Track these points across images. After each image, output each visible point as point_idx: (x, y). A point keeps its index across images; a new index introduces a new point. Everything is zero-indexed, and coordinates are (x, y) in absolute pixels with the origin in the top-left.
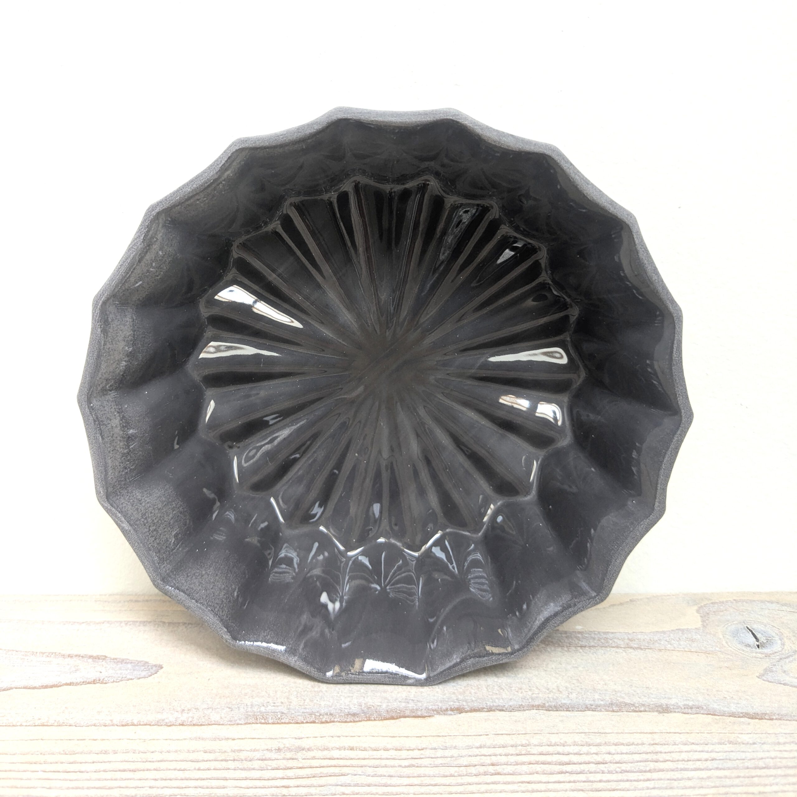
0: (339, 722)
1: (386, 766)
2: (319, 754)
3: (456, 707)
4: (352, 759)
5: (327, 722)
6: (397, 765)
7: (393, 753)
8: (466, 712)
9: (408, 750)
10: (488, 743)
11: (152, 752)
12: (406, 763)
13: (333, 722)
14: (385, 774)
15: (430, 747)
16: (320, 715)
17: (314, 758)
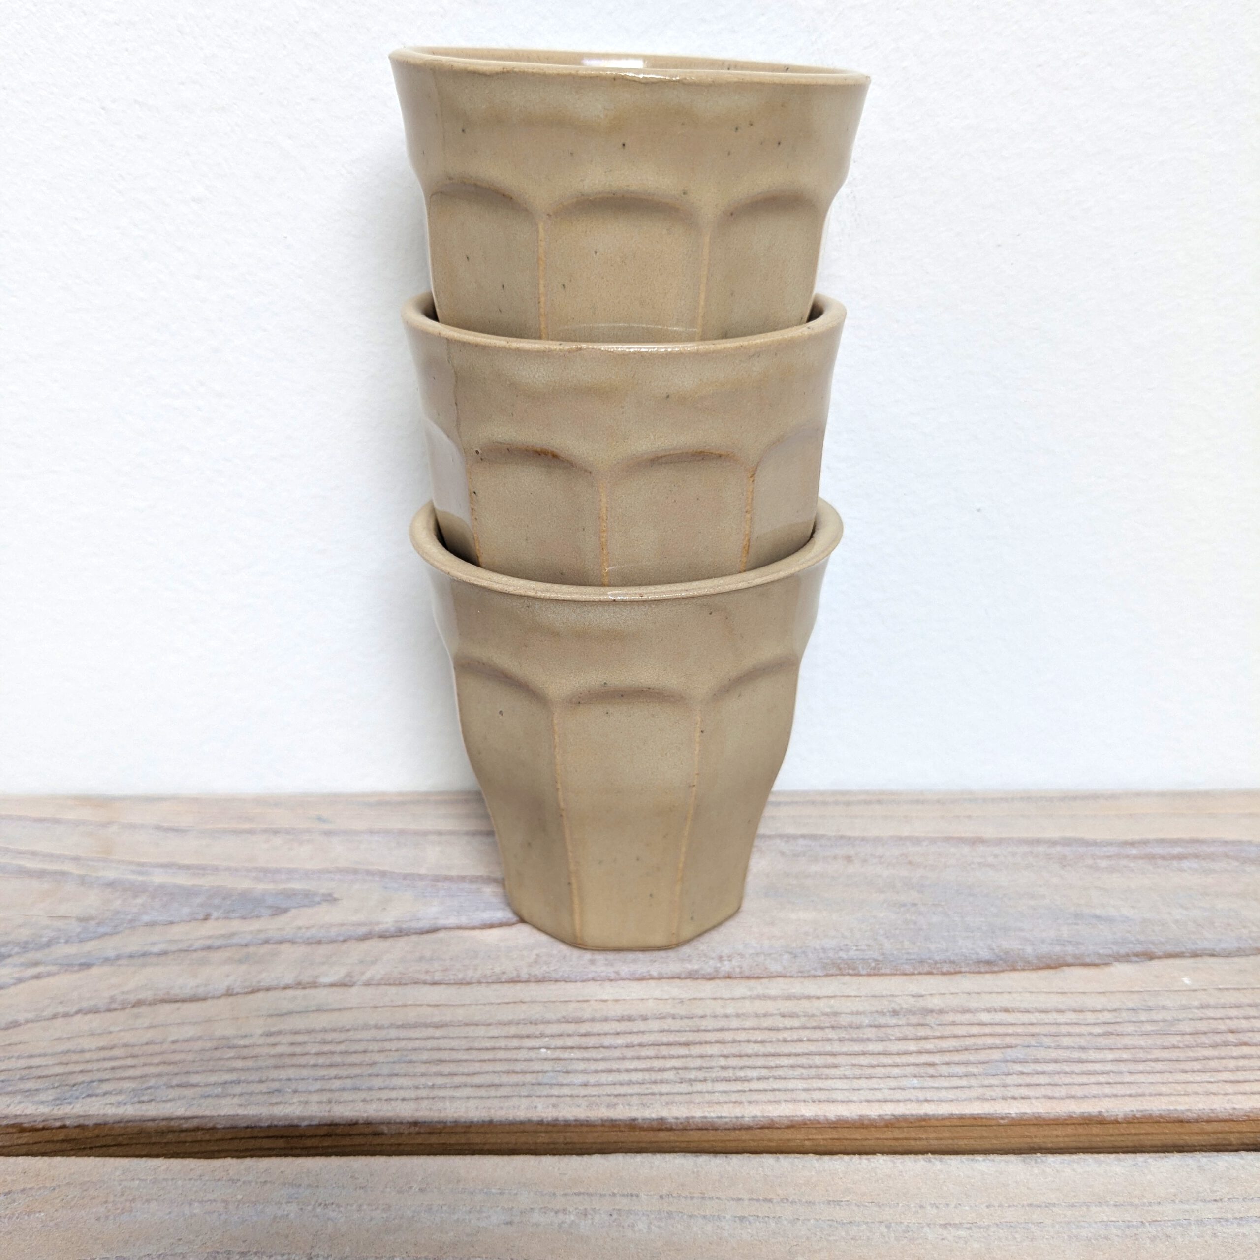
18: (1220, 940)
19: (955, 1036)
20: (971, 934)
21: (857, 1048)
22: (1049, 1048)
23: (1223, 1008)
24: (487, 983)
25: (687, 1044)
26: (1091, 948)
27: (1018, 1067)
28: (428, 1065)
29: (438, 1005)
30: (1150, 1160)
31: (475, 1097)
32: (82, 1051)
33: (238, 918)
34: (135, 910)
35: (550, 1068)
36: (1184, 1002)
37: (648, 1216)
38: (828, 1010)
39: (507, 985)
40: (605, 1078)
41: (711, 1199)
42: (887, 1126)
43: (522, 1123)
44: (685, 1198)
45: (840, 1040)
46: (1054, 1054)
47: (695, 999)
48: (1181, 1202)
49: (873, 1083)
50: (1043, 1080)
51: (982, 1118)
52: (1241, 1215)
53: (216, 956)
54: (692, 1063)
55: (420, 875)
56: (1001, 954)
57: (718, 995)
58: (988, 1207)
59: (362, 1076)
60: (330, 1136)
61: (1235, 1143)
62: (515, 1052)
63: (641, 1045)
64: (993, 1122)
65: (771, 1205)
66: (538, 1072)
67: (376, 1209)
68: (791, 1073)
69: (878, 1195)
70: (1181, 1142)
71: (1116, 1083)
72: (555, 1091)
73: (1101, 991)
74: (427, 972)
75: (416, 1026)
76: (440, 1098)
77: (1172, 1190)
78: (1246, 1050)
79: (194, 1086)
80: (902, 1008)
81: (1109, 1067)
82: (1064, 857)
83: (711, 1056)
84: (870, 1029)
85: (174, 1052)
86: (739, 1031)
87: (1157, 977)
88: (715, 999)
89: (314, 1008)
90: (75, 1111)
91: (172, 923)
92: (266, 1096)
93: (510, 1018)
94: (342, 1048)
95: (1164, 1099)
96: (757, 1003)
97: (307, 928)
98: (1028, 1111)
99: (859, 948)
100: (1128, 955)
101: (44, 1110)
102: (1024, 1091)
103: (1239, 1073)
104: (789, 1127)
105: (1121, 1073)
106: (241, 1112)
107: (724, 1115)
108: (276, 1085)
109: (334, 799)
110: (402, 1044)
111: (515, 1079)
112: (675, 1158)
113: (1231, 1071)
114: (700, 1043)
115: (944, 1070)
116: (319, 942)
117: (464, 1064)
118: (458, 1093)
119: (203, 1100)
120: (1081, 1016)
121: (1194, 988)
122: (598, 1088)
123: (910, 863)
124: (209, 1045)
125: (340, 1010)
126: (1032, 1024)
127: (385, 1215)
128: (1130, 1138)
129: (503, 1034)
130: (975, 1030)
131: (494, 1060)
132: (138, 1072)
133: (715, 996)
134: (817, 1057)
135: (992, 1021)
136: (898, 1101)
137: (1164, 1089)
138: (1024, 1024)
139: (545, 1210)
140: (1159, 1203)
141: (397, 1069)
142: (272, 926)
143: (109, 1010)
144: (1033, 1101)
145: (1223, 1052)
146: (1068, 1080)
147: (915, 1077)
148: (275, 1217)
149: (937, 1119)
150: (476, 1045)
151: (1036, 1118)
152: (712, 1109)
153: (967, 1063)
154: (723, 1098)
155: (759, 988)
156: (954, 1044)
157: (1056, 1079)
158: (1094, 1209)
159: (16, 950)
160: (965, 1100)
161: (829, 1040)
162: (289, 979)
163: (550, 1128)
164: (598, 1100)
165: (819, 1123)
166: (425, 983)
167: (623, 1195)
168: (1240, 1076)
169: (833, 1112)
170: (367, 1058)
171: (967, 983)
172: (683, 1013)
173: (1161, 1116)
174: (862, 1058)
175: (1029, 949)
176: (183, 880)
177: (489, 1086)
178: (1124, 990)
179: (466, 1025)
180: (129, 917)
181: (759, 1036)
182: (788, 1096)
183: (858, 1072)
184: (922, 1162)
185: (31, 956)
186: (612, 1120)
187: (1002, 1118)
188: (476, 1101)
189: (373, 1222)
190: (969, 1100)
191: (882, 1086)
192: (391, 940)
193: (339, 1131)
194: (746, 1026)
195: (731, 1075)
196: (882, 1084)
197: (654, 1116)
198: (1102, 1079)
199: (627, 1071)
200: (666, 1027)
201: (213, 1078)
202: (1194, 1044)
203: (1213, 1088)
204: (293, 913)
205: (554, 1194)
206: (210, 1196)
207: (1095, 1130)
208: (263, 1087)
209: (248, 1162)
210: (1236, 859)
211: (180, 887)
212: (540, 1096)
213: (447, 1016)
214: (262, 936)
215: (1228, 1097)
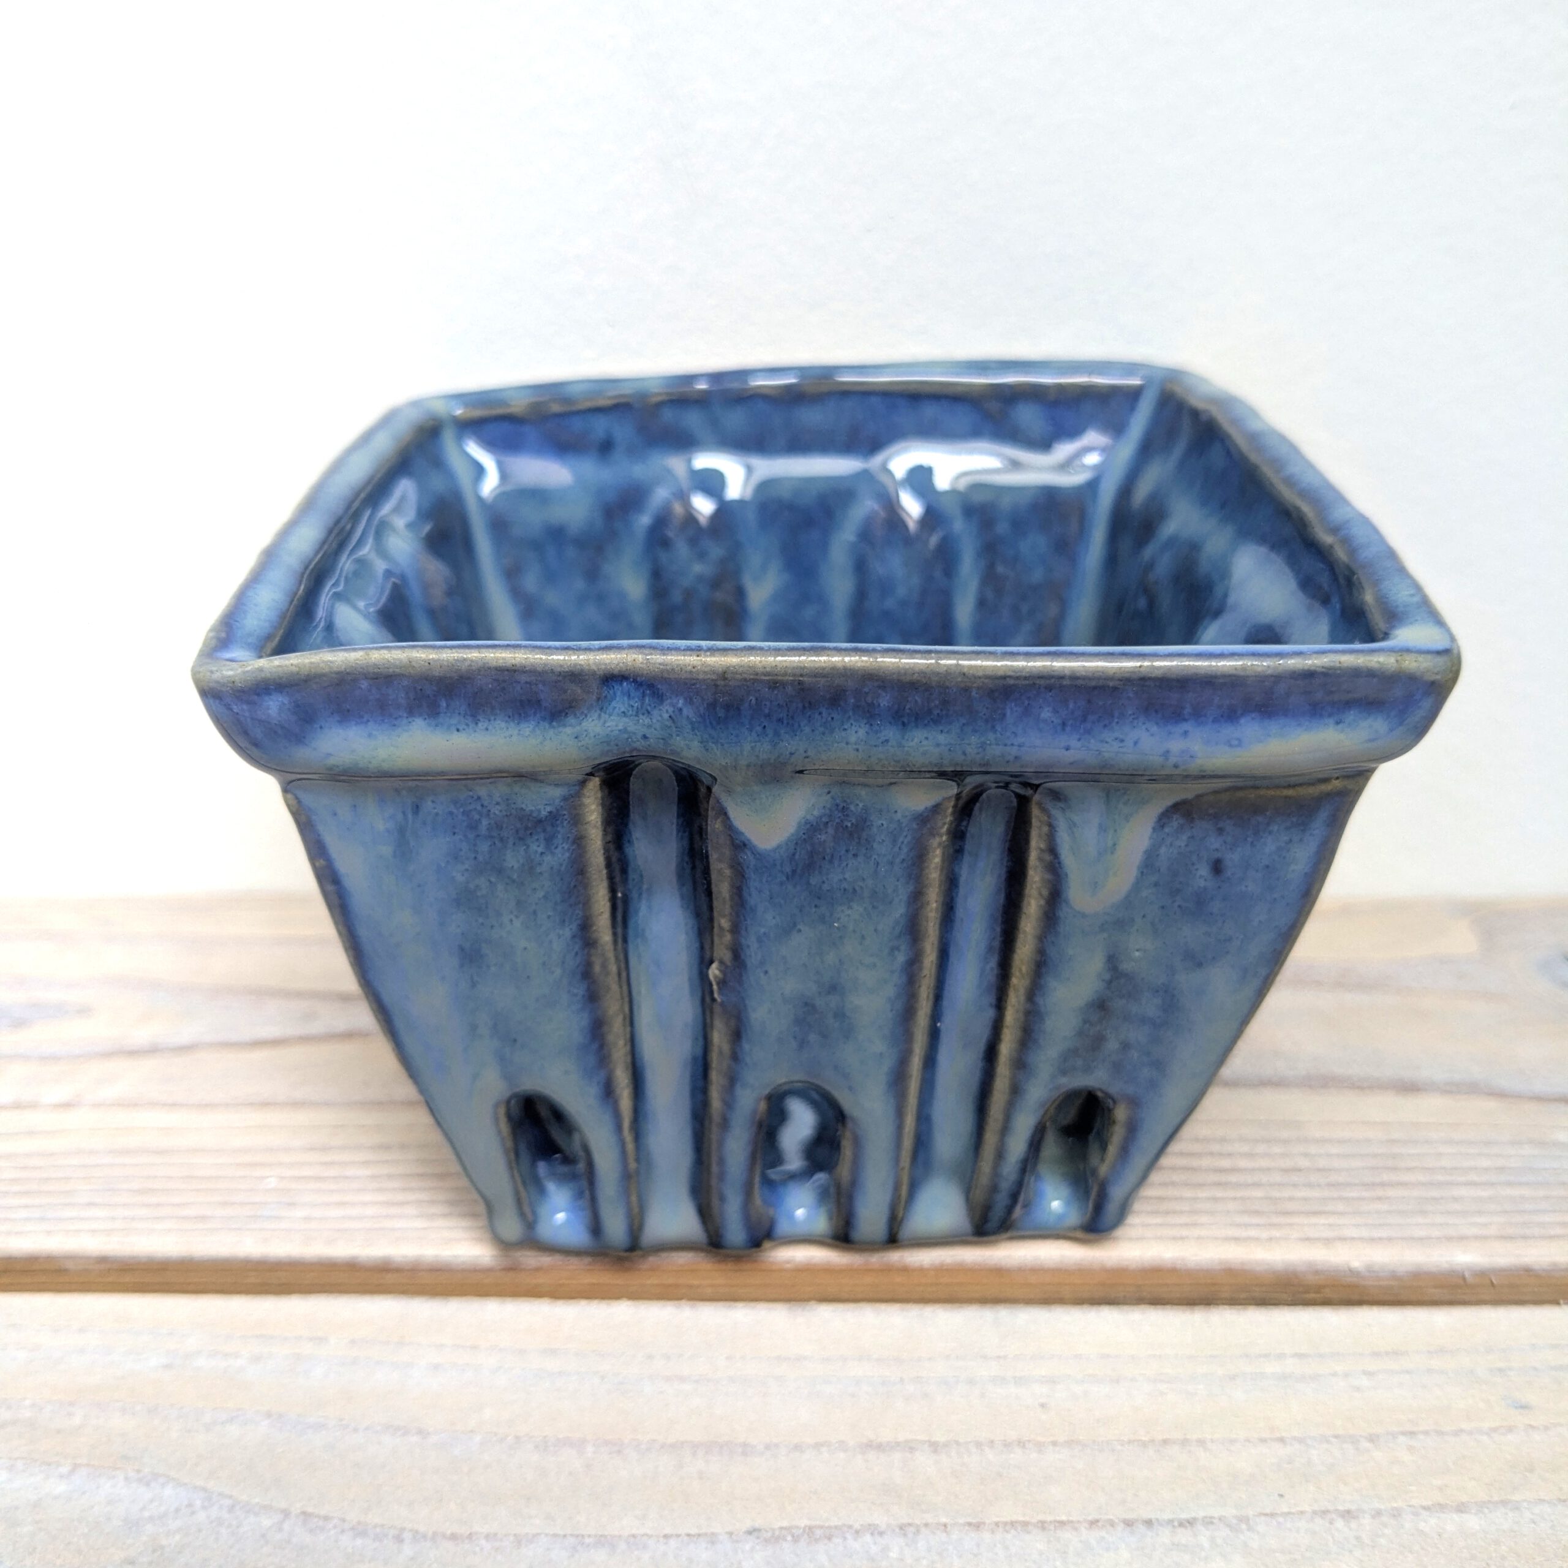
24: (235, 1105)
25: (443, 1175)
28: (135, 1194)
31: (177, 1230)
35: (271, 1200)
37: (330, 1361)
39: (257, 1108)
41: (410, 1344)
48: (957, 1357)
52: (1023, 1375)
58: (727, 1358)
59: (54, 1205)
60: (9, 1272)
62: (241, 1181)
63: (388, 1175)
65: (475, 1352)
66: (258, 1204)
67: (22, 1349)
69: (605, 1343)
72: (272, 1225)
74: (169, 1093)
77: (952, 1345)
89: (23, 1131)
94: (44, 1174)
97: (48, 1043)
111: (230, 1211)
112: (383, 1300)
116: (57, 1059)
122: (322, 1222)
125: (55, 1133)
129: (234, 1162)
139: (213, 1353)
150: (196, 1173)
158: (850, 1364)
163: (260, 1267)
164: (317, 1235)
166: (164, 1105)
170: (67, 1186)
177: (198, 1218)
179: (194, 1151)
186: (330, 1259)
188: (177, 1235)
189: (15, 1363)
192: (138, 1059)
199: (362, 1203)
200: (426, 1156)
205: (231, 1336)
212: (251, 1230)
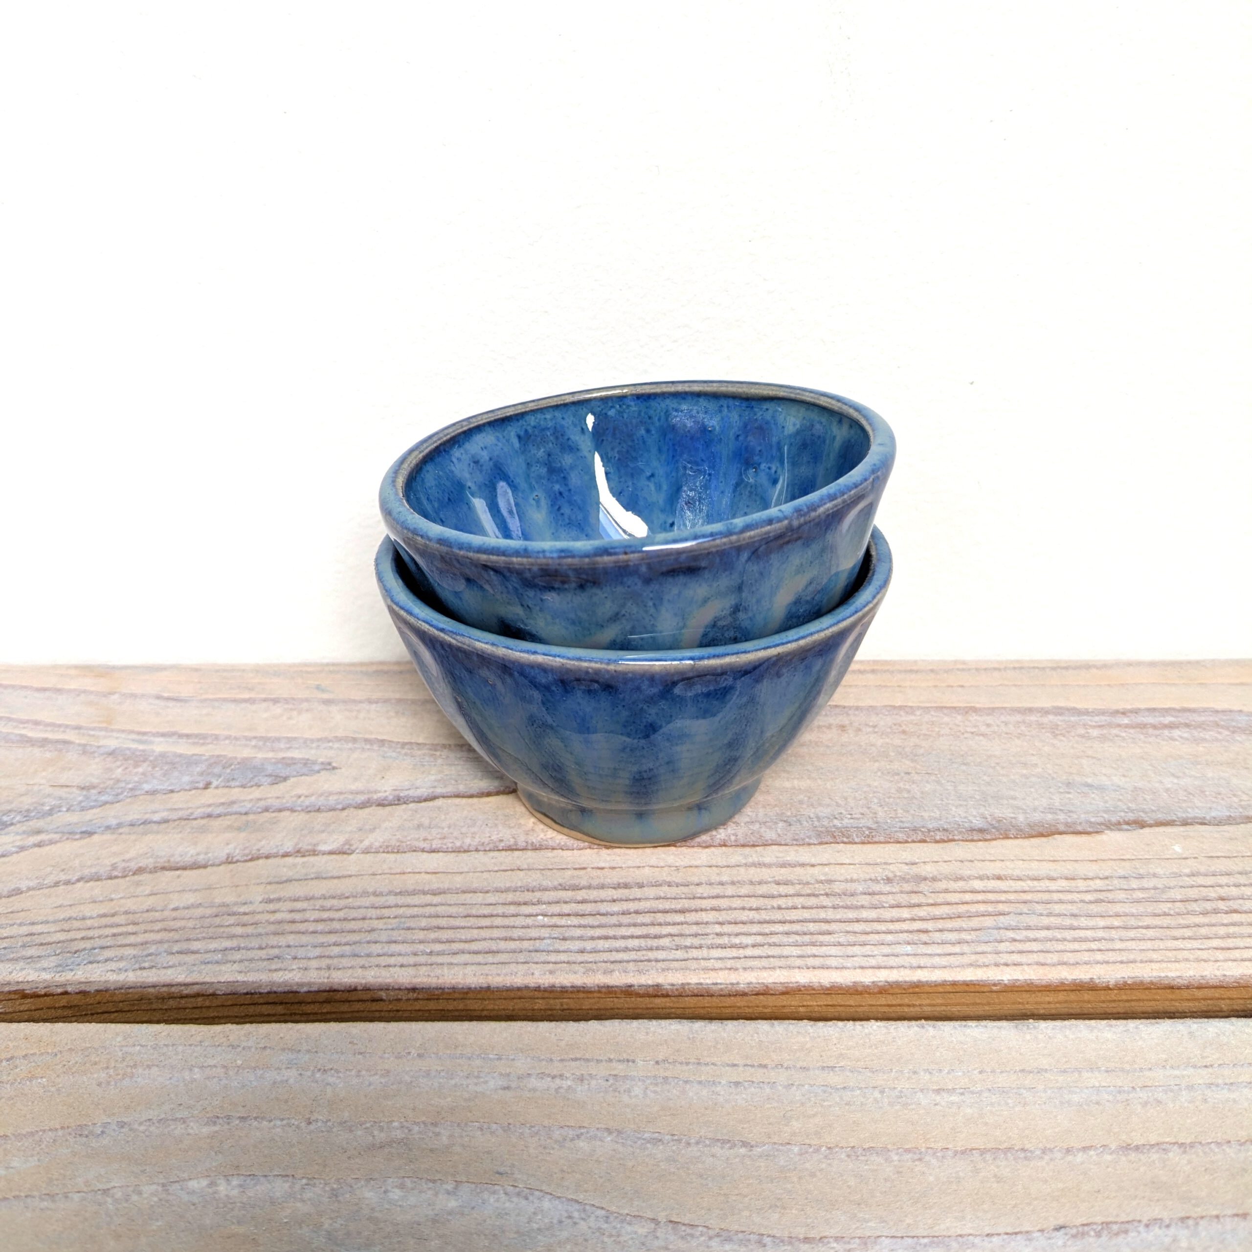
0: (963, 841)
1: (1061, 902)
2: (953, 885)
3: (1131, 819)
4: (1005, 892)
5: (944, 841)
6: (1077, 900)
7: (1063, 884)
8: (1151, 826)
9: (1085, 879)
10: (1203, 869)
11: (698, 885)
12: (1088, 897)
13: (954, 840)
14: (1065, 912)
15: (1117, 875)
16: (929, 831)
17: (946, 891)
18: (1210, 808)
19: (948, 904)
20: (965, 803)
21: (851, 914)
22: (1041, 915)
23: (1214, 875)
24: (485, 851)
25: (682, 911)
26: (1083, 816)
27: (1011, 934)
28: (425, 932)
29: (435, 873)
30: (1141, 1026)
31: (473, 964)
32: (84, 919)
33: (238, 786)
34: (136, 779)
35: (547, 935)
36: (1175, 870)
37: (644, 1081)
38: (823, 878)
39: (504, 853)
40: (601, 944)
41: (707, 1064)
42: (880, 993)
43: (519, 989)
44: (681, 1063)
45: (834, 907)
46: (1046, 921)
47: (691, 867)
48: (1172, 1067)
49: (867, 950)
50: (1035, 946)
51: (974, 985)
52: (1232, 1081)
53: (216, 823)
54: (687, 930)
55: (418, 744)
56: (994, 822)
57: (715, 864)
58: (980, 1072)
59: (360, 943)
60: (329, 1002)
61: (1225, 1008)
62: (512, 919)
63: (637, 912)
64: (986, 989)
65: (765, 1070)
66: (535, 939)
67: (376, 1074)
68: (785, 939)
69: (872, 1060)
70: (1173, 1009)
71: (1108, 950)
72: (553, 958)
73: (1091, 858)
74: (425, 840)
75: (414, 893)
76: (438, 964)
77: (1164, 1056)
78: (1236, 917)
79: (193, 952)
80: (895, 876)
81: (1100, 934)
82: (1058, 725)
83: (707, 923)
84: (864, 896)
85: (174, 919)
86: (735, 899)
87: (1148, 845)
88: (710, 867)
89: (313, 876)
90: (77, 977)
91: (172, 791)
92: (265, 963)
93: (507, 885)
94: (341, 914)
95: (1154, 966)
96: (752, 870)
97: (306, 796)
98: (1021, 977)
99: (854, 816)
100: (1119, 823)
101: (46, 976)
102: (1016, 958)
103: (1230, 940)
104: (783, 993)
105: (1113, 940)
106: (240, 978)
107: (719, 981)
108: (276, 951)
109: (333, 669)
110: (401, 911)
111: (512, 945)
112: (670, 1024)
113: (1222, 938)
114: (696, 911)
115: (937, 936)
116: (319, 810)
117: (462, 931)
118: (456, 959)
119: (203, 967)
120: (1073, 884)
121: (1184, 856)
122: (594, 955)
123: (904, 732)
124: (209, 912)
125: (339, 877)
126: (1024, 892)
127: (383, 1080)
128: (1121, 1004)
129: (500, 902)
130: (968, 897)
131: (491, 927)
132: (140, 939)
133: (710, 864)
134: (812, 924)
135: (984, 889)
136: (892, 967)
137: (1155, 956)
138: (1016, 892)
139: (542, 1075)
140: (1150, 1069)
141: (395, 935)
142: (272, 794)
143: (111, 878)
144: (1026, 967)
145: (1213, 919)
146: (1060, 946)
147: (909, 944)
148: (275, 1083)
149: (931, 987)
150: (474, 912)
151: (1028, 985)
152: (707, 976)
153: (960, 930)
154: (719, 964)
155: (753, 855)
156: (947, 911)
157: (1048, 946)
158: (1086, 1075)
159: (18, 818)
160: (958, 966)
161: (825, 907)
162: (289, 846)
163: (546, 995)
164: (594, 967)
165: (814, 989)
166: (423, 850)
167: (619, 1061)
168: (1230, 943)
169: (826, 978)
170: (366, 925)
171: (959, 850)
172: (678, 880)
173: (1152, 983)
174: (856, 924)
175: (1021, 818)
176: (184, 748)
177: (487, 953)
178: (1114, 857)
179: (464, 892)
180: (130, 786)
181: (754, 903)
182: (782, 963)
183: (852, 938)
184: (916, 1028)
185: (35, 824)
186: (608, 987)
187: (995, 985)
188: (474, 967)
189: (372, 1087)
190: (962, 966)
191: (876, 953)
192: (389, 808)
193: (338, 996)
194: (740, 894)
195: (726, 942)
196: (876, 951)
197: (650, 982)
198: (1094, 946)
199: (624, 937)
200: (662, 895)
201: (213, 945)
202: (1185, 911)
203: (1204, 955)
204: (292, 780)
205: (551, 1060)
206: (211, 1062)
207: (1087, 996)
208: (263, 954)
209: (247, 1026)
210: (1227, 728)
211: (180, 756)
212: (537, 963)
213: (444, 882)
214: (262, 804)
215: (1219, 964)
